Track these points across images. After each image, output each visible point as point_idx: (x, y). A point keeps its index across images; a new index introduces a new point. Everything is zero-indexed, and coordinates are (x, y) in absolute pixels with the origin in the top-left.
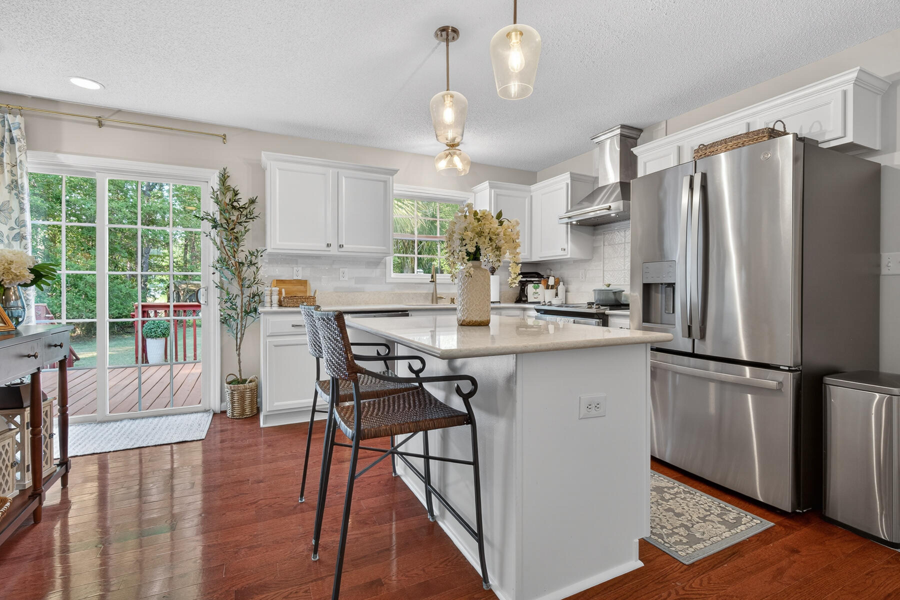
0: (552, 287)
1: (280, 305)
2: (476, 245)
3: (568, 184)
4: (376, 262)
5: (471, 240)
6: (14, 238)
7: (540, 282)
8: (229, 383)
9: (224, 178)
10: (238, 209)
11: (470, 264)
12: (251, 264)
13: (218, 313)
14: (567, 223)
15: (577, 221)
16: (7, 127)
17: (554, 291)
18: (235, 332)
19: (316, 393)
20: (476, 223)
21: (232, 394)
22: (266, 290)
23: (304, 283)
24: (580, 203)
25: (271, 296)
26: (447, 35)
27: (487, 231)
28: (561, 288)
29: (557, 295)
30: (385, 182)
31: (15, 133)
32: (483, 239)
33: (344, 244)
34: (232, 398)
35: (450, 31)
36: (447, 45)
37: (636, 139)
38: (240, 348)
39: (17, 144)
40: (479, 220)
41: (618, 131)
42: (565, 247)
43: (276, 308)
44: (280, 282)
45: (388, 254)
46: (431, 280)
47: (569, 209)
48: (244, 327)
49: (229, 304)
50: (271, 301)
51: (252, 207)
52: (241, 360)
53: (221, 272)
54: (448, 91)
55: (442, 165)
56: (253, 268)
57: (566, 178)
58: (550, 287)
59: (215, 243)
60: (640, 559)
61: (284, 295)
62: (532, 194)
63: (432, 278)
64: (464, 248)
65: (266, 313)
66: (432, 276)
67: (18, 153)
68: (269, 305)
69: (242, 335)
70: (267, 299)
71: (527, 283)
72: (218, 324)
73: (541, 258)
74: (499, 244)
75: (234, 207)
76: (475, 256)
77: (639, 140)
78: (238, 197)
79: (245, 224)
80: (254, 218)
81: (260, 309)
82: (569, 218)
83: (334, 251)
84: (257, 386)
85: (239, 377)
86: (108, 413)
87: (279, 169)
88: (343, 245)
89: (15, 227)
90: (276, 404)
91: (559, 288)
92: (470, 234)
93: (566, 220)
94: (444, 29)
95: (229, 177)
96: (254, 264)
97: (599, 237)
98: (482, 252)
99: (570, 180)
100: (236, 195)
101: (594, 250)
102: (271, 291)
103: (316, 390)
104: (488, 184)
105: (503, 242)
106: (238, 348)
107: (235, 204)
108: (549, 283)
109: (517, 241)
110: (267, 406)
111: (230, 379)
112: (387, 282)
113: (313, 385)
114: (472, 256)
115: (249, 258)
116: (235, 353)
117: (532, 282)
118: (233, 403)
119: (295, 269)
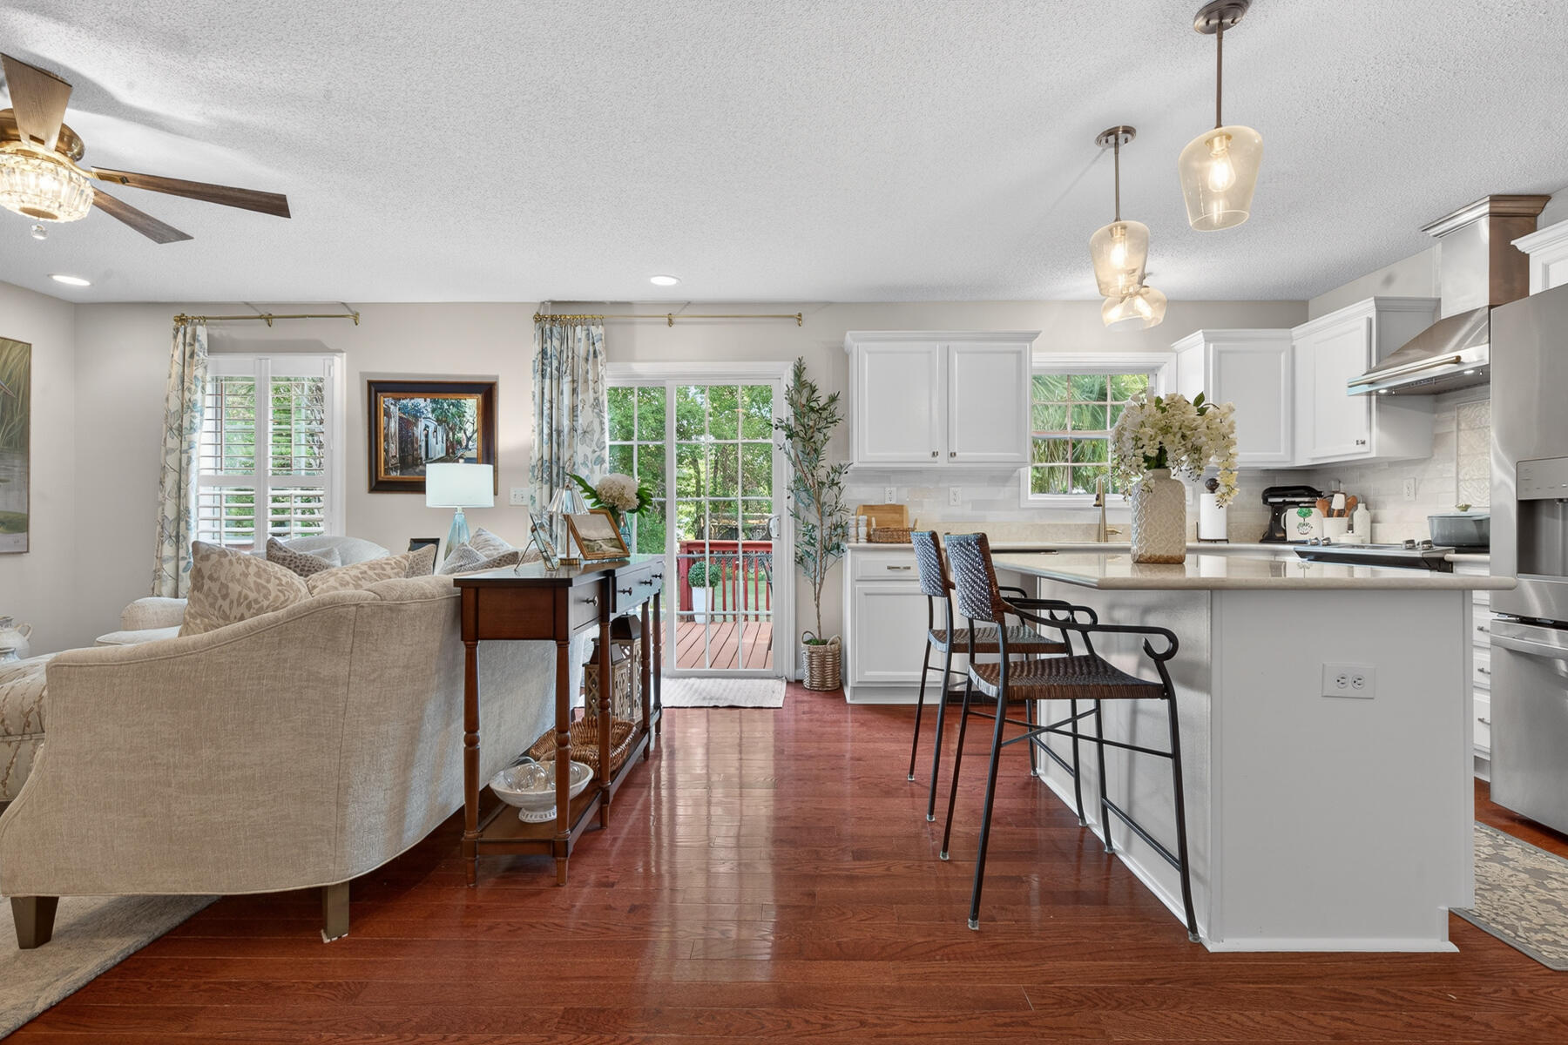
0: (1341, 514)
1: (869, 540)
2: (1158, 446)
3: (1370, 321)
4: (1004, 476)
5: (1151, 438)
6: (597, 463)
7: (1312, 504)
8: (807, 643)
9: (799, 372)
10: (817, 411)
11: (1150, 473)
12: (834, 483)
13: (792, 550)
14: (1369, 394)
15: (1390, 388)
16: (591, 341)
17: (1344, 520)
18: (813, 575)
19: (929, 644)
20: (1159, 415)
21: (810, 657)
22: (851, 519)
23: (898, 509)
24: (1400, 352)
25: (857, 528)
26: (1117, 139)
27: (1178, 424)
28: (1360, 514)
29: (1351, 527)
30: (1019, 353)
31: (598, 346)
32: (1170, 437)
33: (956, 451)
34: (811, 664)
35: (1120, 132)
36: (1117, 153)
37: (1535, 216)
38: (819, 597)
39: (599, 358)
40: (1164, 410)
41: (1486, 209)
42: (1366, 437)
43: (863, 544)
44: (868, 509)
45: (1024, 463)
46: (1095, 503)
47: (1374, 364)
48: (824, 570)
49: (807, 538)
50: (858, 536)
51: (832, 407)
52: (820, 613)
53: (797, 497)
54: (1119, 222)
55: (1115, 314)
56: (835, 488)
57: (1365, 309)
58: (1335, 513)
59: (790, 458)
60: (1450, 940)
61: (874, 526)
62: (1294, 343)
63: (1097, 499)
64: (1140, 451)
65: (854, 549)
66: (1098, 496)
67: (600, 368)
68: (854, 540)
69: (822, 579)
70: (852, 531)
71: (1286, 507)
72: (792, 564)
73: (1313, 459)
74: (1198, 443)
75: (812, 409)
76: (1158, 462)
77: (1541, 218)
78: (816, 395)
79: (825, 431)
80: (836, 421)
81: (845, 545)
82: (1371, 383)
83: (942, 462)
84: (840, 650)
85: (817, 637)
87: (869, 353)
88: (955, 454)
89: (597, 449)
90: (867, 673)
91: (1356, 515)
92: (1149, 431)
93: (1367, 388)
94: (1112, 132)
95: (805, 368)
96: (837, 484)
97: (1447, 415)
98: (1170, 456)
99: (1375, 313)
100: (814, 392)
101: (1436, 440)
102: (858, 520)
103: (928, 640)
104: (1201, 336)
105: (1204, 439)
106: (817, 598)
107: (813, 404)
108: (1333, 507)
109: (1230, 436)
110: (853, 677)
111: (806, 639)
112: (1022, 506)
113: (924, 634)
114: (1154, 463)
115: (832, 476)
116: (814, 603)
117: (1297, 504)
118: (811, 669)
119: (888, 489)
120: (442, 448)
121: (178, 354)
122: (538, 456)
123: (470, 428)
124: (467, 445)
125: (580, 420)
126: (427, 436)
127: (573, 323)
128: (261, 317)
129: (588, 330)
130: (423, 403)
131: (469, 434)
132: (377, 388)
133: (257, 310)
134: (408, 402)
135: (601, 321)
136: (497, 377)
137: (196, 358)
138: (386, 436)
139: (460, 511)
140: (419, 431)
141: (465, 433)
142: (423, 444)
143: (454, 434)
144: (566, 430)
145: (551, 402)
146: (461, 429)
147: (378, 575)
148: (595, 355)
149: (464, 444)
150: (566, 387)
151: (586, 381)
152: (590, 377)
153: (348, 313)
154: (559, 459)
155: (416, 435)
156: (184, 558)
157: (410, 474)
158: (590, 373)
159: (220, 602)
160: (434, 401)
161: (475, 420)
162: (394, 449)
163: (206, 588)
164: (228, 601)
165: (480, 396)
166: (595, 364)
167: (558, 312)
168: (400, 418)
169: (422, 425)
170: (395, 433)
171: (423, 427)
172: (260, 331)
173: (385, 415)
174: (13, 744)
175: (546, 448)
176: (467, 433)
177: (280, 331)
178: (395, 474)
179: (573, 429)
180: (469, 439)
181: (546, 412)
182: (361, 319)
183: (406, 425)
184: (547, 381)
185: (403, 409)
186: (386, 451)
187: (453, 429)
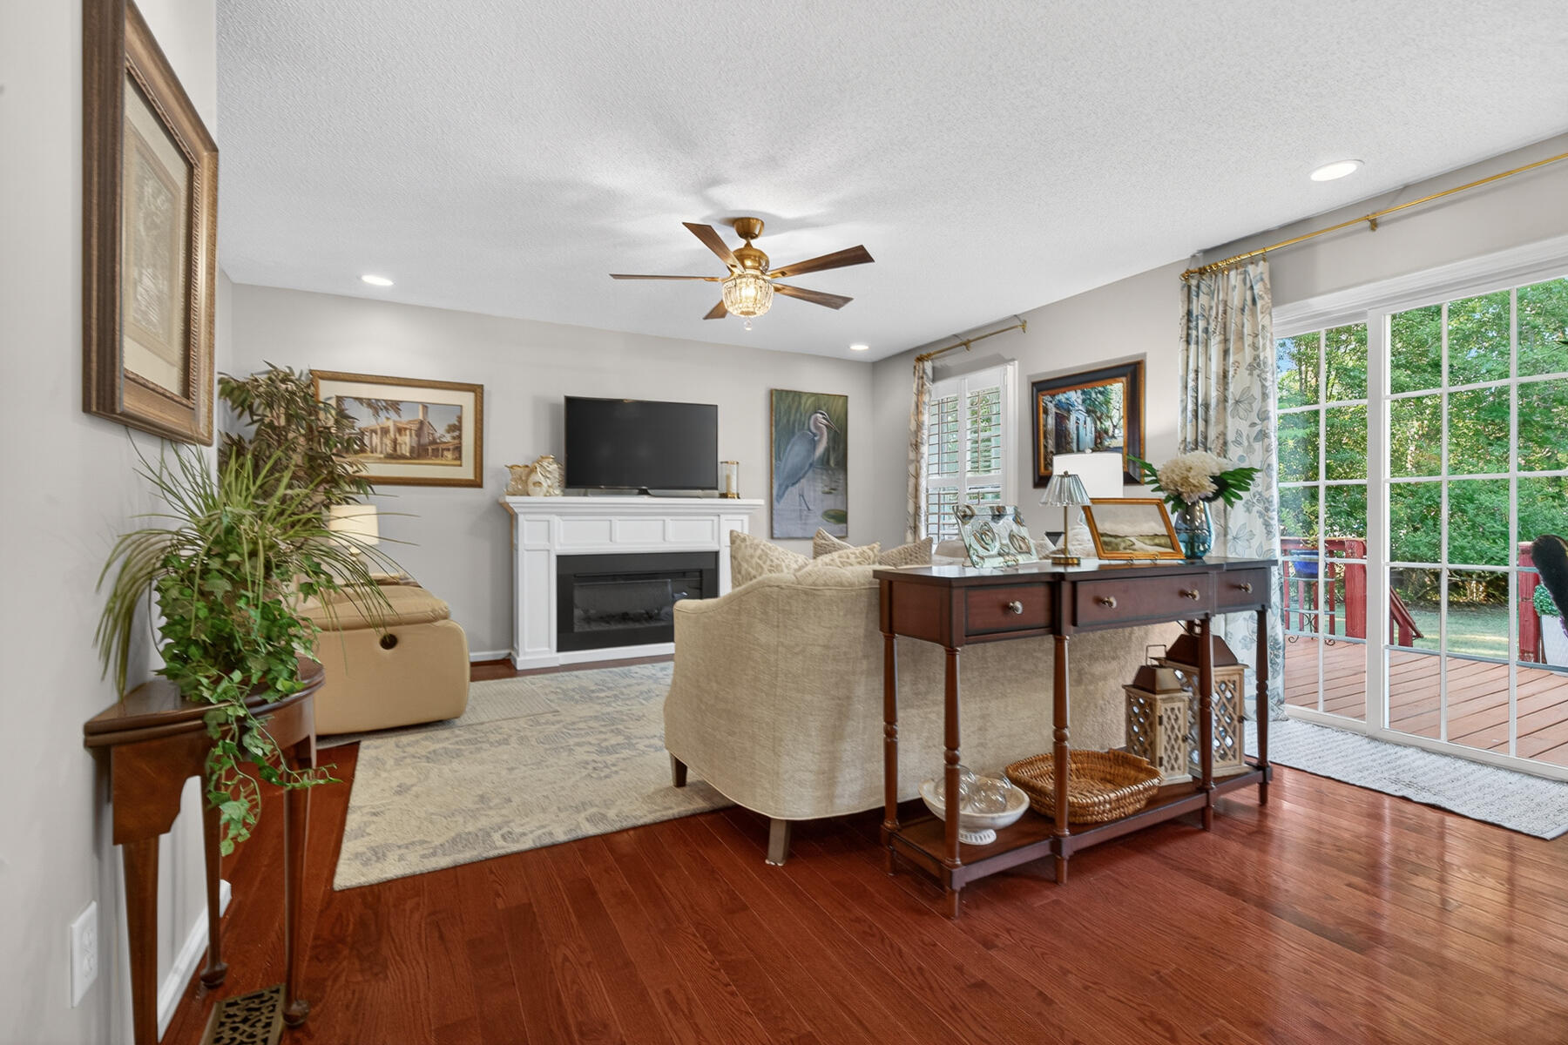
6: (1256, 439)
16: (1248, 285)
31: (1258, 289)
39: (1260, 304)
67: (1260, 317)
86: (1387, 726)
89: (1258, 421)
120: (1091, 438)
121: (915, 387)
122: (1180, 438)
123: (1116, 415)
124: (1113, 434)
125: (1231, 388)
126: (1078, 425)
127: (1227, 269)
128: (961, 345)
129: (1245, 272)
130: (1075, 396)
132: (1039, 388)
133: (961, 340)
134: (1062, 397)
135: (1266, 256)
136: (1145, 354)
137: (925, 387)
138: (1045, 433)
140: (1071, 425)
141: (1112, 421)
142: (1076, 438)
143: (1101, 424)
144: (1213, 402)
145: (1197, 372)
146: (1108, 417)
147: (841, 563)
148: (1254, 301)
149: (1111, 433)
150: (1215, 350)
151: (1241, 337)
152: (1247, 330)
153: (1017, 324)
154: (1206, 438)
155: (1069, 430)
158: (1246, 326)
160: (1084, 393)
161: (1121, 405)
162: (1051, 444)
165: (1124, 379)
166: (1254, 314)
167: (1208, 261)
168: (1056, 414)
169: (1073, 418)
170: (1052, 429)
171: (1075, 420)
172: (962, 356)
173: (1044, 413)
176: (1114, 420)
179: (1224, 400)
180: (1115, 427)
181: (1191, 384)
182: (1028, 325)
183: (1061, 420)
184: (1193, 347)
185: (1058, 405)
186: (1046, 447)
187: (1100, 419)
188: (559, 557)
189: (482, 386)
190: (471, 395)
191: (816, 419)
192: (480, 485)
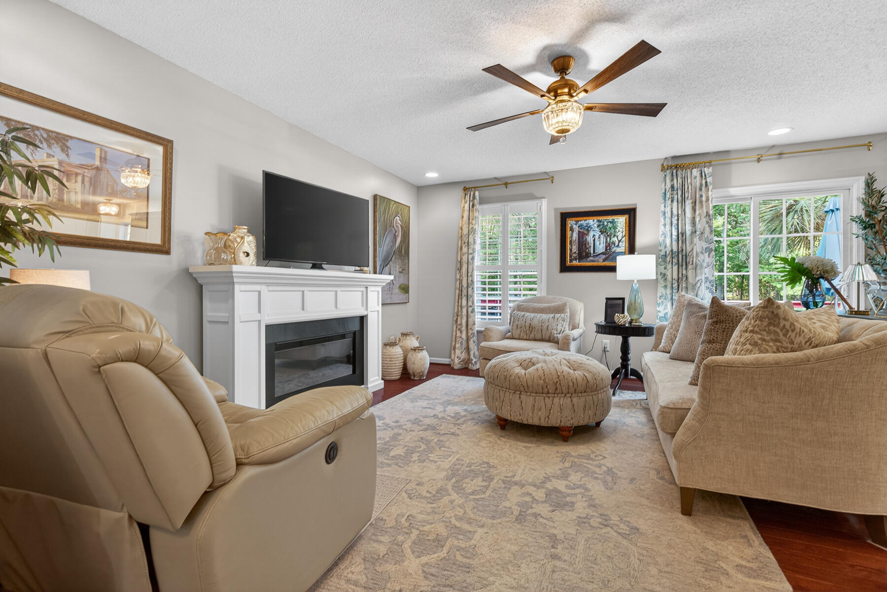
9: (869, 184)
16: (703, 177)
31: (709, 180)
39: (709, 187)
67: (710, 192)
95: (874, 180)
100: (882, 196)
120: (603, 247)
121: (467, 206)
122: (669, 248)
123: (620, 235)
124: (618, 245)
125: (698, 226)
126: (594, 240)
127: (691, 167)
128: (502, 184)
129: (701, 170)
130: (592, 222)
131: (620, 238)
132: (565, 217)
133: (501, 181)
134: (584, 222)
135: (709, 164)
136: (636, 205)
137: (475, 207)
138: (571, 242)
139: (635, 281)
140: (590, 239)
141: (617, 238)
142: (592, 245)
143: (610, 239)
144: (688, 233)
145: (678, 216)
146: (614, 236)
148: (707, 185)
149: (617, 244)
150: (688, 207)
151: (701, 202)
152: (704, 199)
153: (549, 178)
154: (683, 250)
155: (588, 241)
156: (471, 306)
157: (584, 262)
158: (703, 196)
159: (790, 333)
160: (599, 221)
161: (624, 230)
162: (575, 248)
163: (782, 325)
164: (795, 333)
165: (626, 216)
166: (707, 190)
167: (679, 162)
168: (579, 231)
169: (591, 234)
170: (576, 240)
171: (592, 235)
172: (502, 191)
173: (570, 230)
174: (551, 398)
175: (674, 243)
176: (619, 238)
177: (511, 191)
178: (575, 262)
179: (694, 232)
180: (619, 241)
182: (555, 179)
183: (582, 235)
185: (580, 227)
186: (571, 250)
187: (610, 236)
188: (267, 326)
189: (173, 141)
190: (160, 149)
191: (396, 220)
192: (168, 252)
